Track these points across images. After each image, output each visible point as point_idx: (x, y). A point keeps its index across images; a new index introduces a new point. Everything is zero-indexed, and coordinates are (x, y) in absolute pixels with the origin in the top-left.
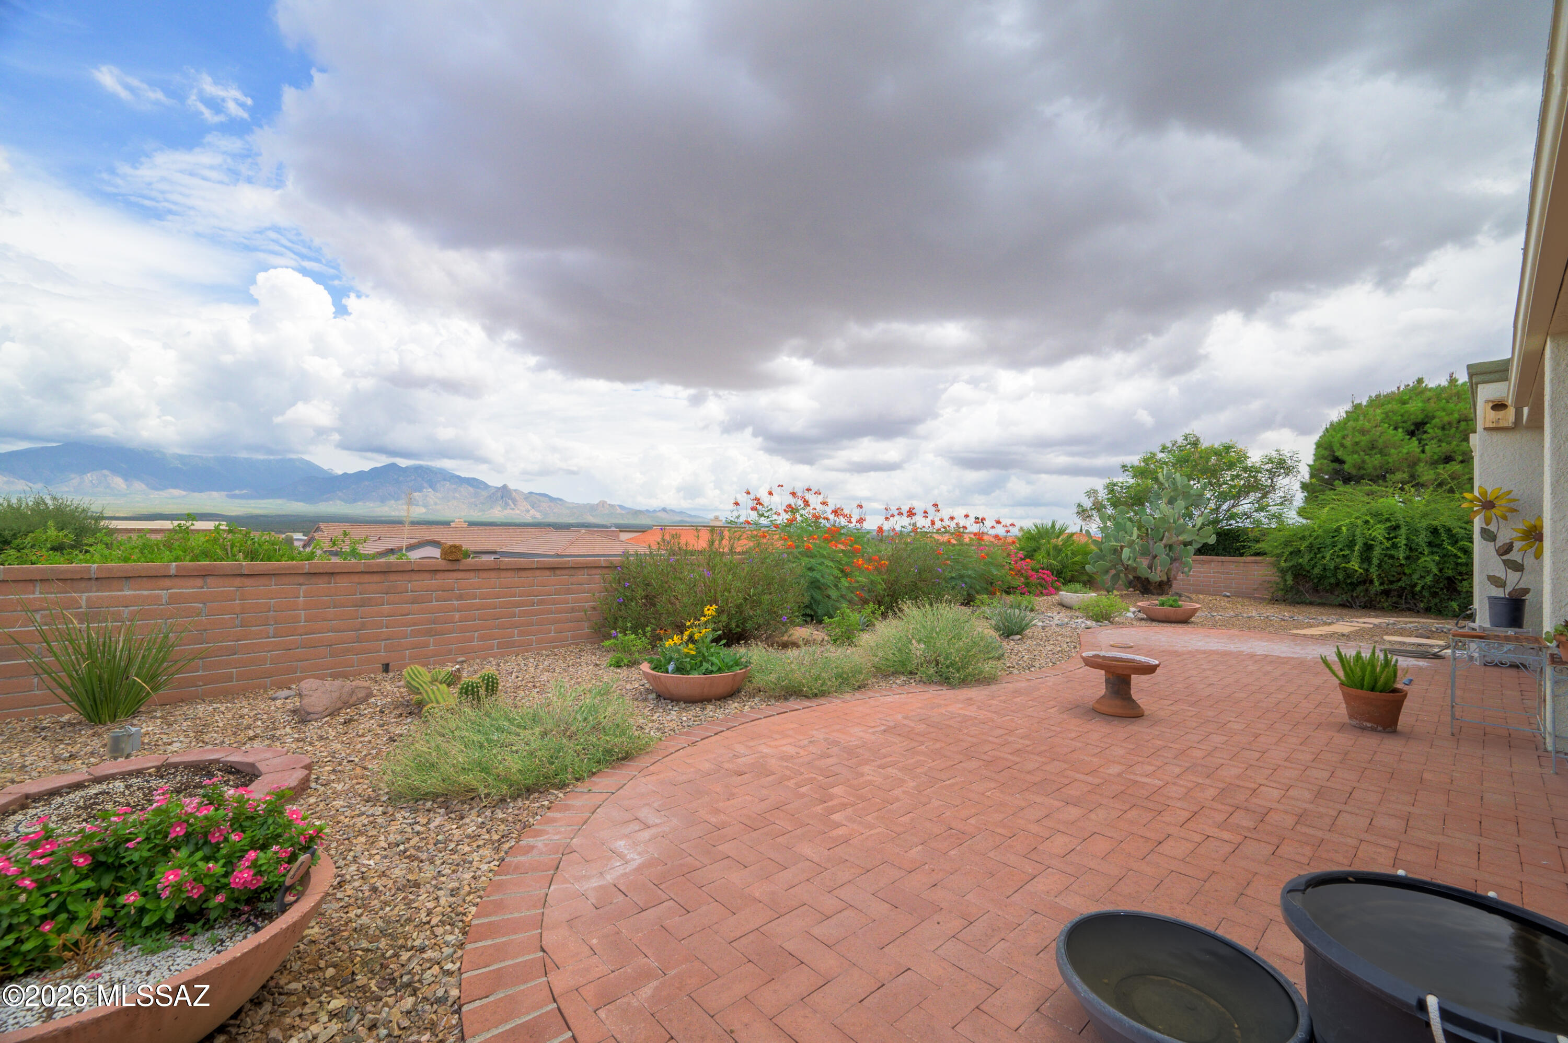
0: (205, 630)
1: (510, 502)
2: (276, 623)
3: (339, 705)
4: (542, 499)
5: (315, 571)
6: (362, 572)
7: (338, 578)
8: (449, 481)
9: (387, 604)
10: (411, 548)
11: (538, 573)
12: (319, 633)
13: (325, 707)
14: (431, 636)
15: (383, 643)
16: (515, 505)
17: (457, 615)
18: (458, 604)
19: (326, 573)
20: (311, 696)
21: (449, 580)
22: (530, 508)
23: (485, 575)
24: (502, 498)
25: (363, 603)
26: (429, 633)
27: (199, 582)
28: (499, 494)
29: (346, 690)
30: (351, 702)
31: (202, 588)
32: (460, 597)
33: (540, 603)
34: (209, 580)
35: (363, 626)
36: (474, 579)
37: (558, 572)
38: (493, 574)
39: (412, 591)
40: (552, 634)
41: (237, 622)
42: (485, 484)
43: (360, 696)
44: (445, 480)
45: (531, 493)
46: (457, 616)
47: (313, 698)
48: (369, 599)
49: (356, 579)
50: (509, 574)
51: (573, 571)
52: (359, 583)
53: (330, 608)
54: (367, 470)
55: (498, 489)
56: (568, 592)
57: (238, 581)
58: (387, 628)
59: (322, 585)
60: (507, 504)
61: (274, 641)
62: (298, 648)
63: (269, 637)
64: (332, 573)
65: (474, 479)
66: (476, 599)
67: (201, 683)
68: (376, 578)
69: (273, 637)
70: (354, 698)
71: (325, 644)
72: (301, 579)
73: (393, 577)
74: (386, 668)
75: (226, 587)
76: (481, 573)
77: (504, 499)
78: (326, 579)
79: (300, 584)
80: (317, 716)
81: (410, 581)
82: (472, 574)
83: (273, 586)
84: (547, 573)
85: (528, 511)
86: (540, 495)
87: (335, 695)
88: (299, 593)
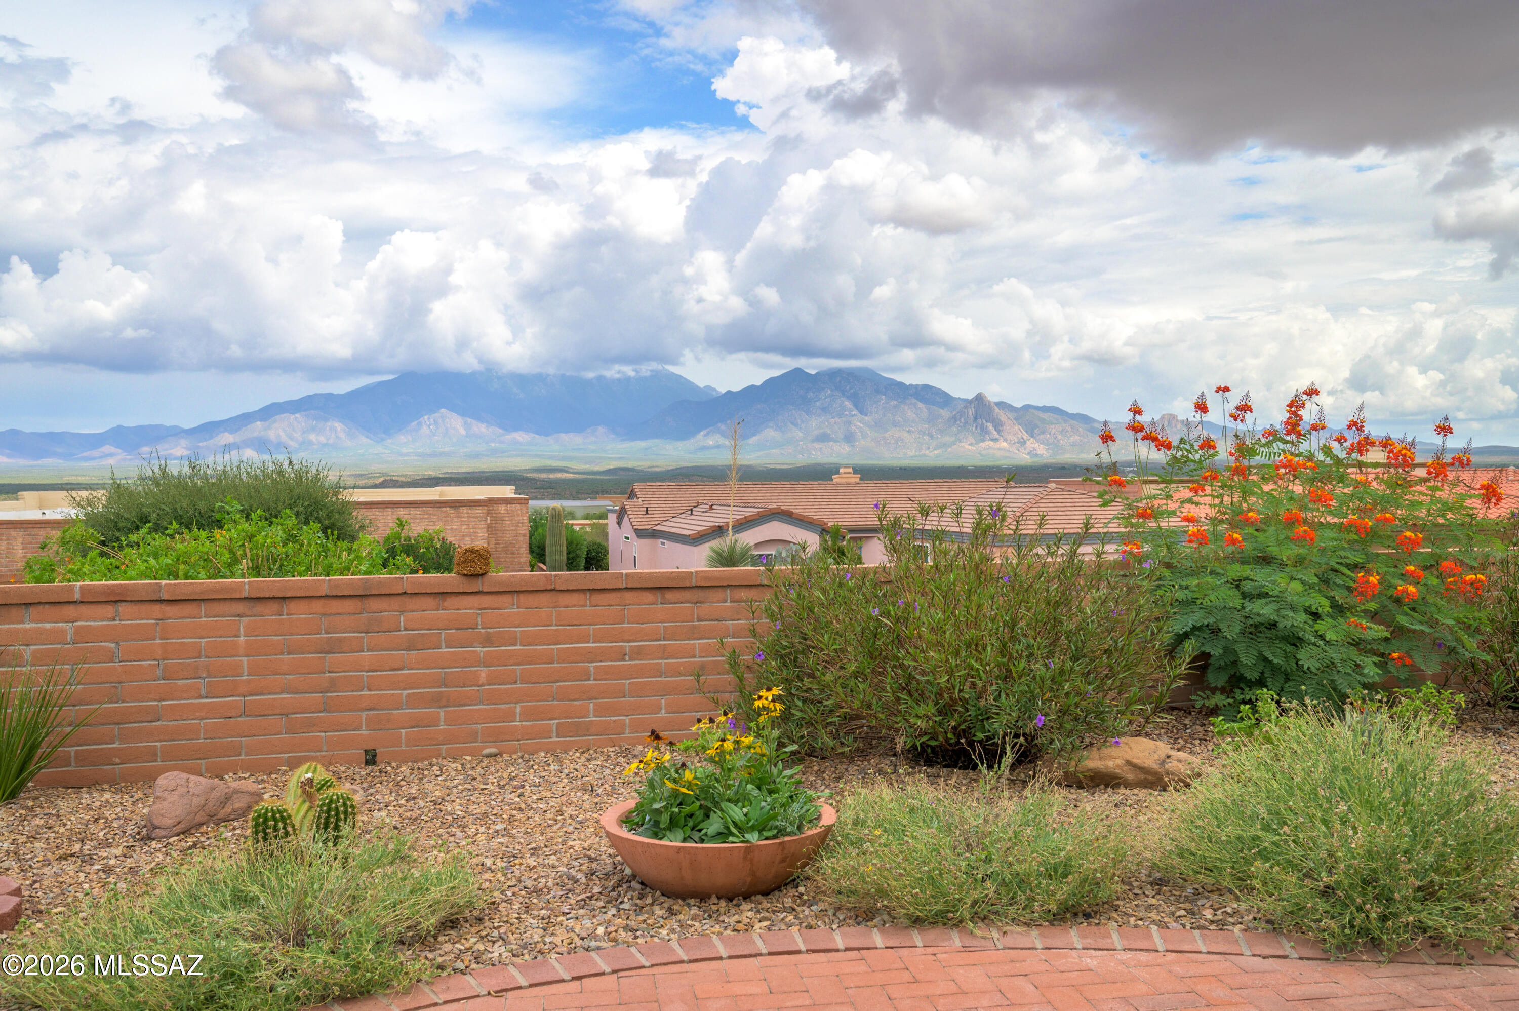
0: (120, 683)
1: (990, 426)
2: (209, 676)
3: (199, 818)
4: (1045, 416)
5: (258, 596)
6: (326, 597)
7: (293, 605)
8: (885, 394)
9: (368, 650)
10: (742, 525)
11: (629, 596)
12: (269, 694)
13: (178, 820)
14: (440, 707)
15: (364, 715)
16: (999, 432)
17: (483, 673)
18: (485, 653)
19: (274, 598)
20: (164, 800)
21: (467, 608)
22: (1025, 436)
23: (531, 600)
24: (976, 419)
25: (330, 648)
26: (437, 701)
27: (109, 610)
28: (971, 412)
29: (216, 794)
30: (222, 814)
31: (114, 620)
32: (488, 641)
33: (637, 653)
34: (122, 608)
35: (333, 686)
36: (511, 609)
37: (670, 595)
38: (544, 598)
39: (406, 629)
40: (663, 713)
41: (159, 672)
42: (946, 394)
43: (237, 806)
44: (878, 391)
45: (1027, 407)
46: (483, 675)
47: (165, 803)
48: (340, 640)
49: (317, 605)
50: (575, 598)
51: (701, 594)
52: (324, 615)
53: (282, 654)
54: (758, 382)
55: (968, 402)
56: (693, 633)
57: (157, 609)
58: (370, 690)
59: (269, 614)
60: (984, 431)
61: (208, 703)
62: (240, 716)
63: (200, 697)
64: (284, 598)
65: (927, 387)
66: (515, 645)
67: (118, 761)
68: (348, 606)
69: (207, 697)
70: (228, 809)
71: (278, 711)
72: (240, 608)
73: (375, 604)
74: (371, 759)
75: (142, 619)
76: (522, 596)
77: (979, 421)
78: (274, 606)
79: (238, 616)
80: (164, 833)
81: (402, 612)
82: (506, 599)
83: (204, 617)
84: (649, 597)
85: (1023, 443)
86: (1045, 409)
87: (197, 801)
88: (239, 630)
